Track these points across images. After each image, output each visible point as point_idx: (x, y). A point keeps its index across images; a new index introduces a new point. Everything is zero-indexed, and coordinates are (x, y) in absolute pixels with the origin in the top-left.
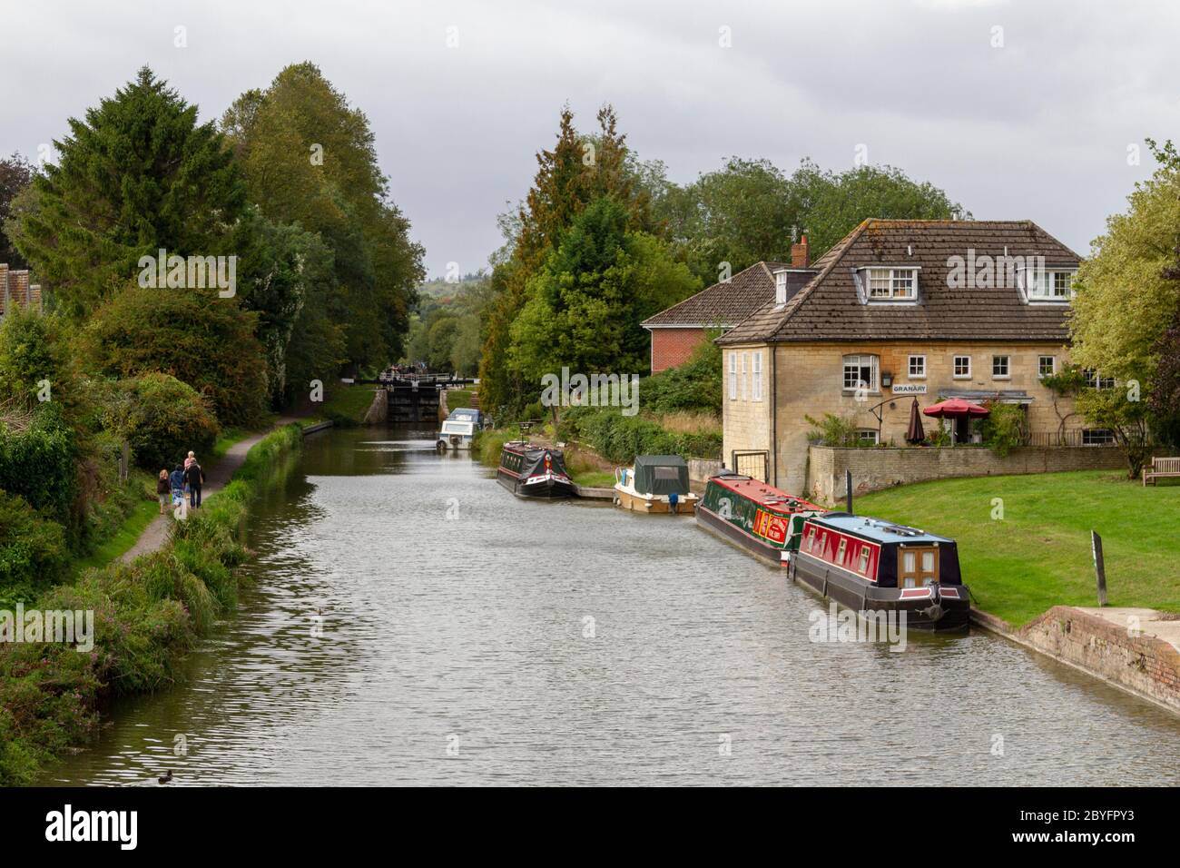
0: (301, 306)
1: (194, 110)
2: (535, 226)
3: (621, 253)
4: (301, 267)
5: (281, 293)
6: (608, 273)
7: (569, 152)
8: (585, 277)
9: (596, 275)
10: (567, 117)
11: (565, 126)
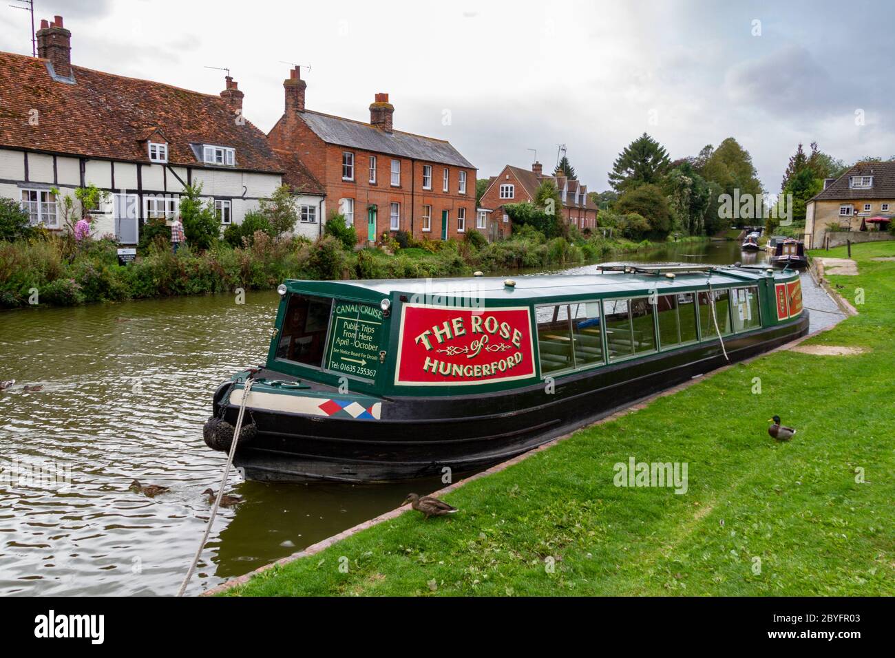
0: (709, 203)
1: (658, 144)
2: (787, 179)
3: (810, 185)
4: (710, 193)
5: (703, 200)
6: (806, 191)
7: (800, 156)
8: (798, 193)
9: (801, 192)
10: (800, 146)
11: (799, 149)
